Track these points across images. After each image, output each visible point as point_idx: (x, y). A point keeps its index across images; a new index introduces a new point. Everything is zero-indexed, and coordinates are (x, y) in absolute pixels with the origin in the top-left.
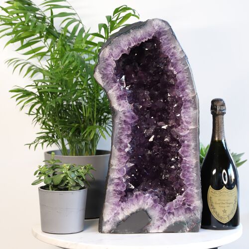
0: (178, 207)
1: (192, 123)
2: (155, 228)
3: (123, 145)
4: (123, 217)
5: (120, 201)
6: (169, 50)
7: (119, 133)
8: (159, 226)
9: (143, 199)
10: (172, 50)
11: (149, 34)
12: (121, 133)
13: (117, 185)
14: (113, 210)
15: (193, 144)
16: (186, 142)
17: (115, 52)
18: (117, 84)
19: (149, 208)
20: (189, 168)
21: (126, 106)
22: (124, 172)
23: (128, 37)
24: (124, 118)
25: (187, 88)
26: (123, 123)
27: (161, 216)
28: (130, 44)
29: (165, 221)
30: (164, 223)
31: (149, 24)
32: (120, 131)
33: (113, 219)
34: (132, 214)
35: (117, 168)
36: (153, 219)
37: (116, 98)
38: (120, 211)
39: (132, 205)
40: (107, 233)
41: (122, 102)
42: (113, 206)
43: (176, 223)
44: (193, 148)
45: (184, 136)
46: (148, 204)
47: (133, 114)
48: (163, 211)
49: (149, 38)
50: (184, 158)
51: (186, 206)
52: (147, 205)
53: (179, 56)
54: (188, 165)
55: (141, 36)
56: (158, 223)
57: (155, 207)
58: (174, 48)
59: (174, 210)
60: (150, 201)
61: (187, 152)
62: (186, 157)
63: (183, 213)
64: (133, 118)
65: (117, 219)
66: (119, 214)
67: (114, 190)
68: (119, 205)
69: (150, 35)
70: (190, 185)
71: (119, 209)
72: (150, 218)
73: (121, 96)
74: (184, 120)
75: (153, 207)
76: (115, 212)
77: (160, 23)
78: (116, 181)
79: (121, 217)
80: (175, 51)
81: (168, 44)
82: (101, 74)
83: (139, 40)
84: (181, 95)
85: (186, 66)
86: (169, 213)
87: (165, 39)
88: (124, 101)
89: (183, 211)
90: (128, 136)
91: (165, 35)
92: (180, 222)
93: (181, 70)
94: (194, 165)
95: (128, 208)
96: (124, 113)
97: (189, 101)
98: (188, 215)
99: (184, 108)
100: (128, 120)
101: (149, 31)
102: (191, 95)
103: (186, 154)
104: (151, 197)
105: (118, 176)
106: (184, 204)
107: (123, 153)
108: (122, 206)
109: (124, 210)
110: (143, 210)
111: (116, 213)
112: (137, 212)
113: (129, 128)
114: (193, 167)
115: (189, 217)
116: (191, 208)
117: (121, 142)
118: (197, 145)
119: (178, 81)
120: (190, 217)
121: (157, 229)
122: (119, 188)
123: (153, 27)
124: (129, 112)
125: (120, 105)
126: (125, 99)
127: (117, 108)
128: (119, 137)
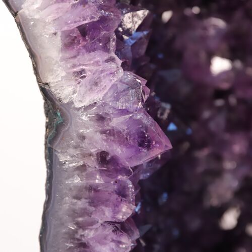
7: (74, 214)
12: (85, 212)
21: (108, 83)
24: (98, 143)
26: (92, 163)
32: (81, 204)
37: (58, 41)
47: (148, 121)
64: (144, 142)
73: (83, 31)
88: (99, 56)
96: (101, 118)
100: (118, 151)
113: (122, 193)
124: (124, 112)
125: (81, 74)
126: (106, 49)
127: (66, 91)
128: (72, 236)
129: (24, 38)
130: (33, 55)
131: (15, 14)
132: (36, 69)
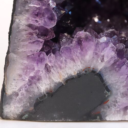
2: (118, 112)
4: (48, 87)
5: (42, 50)
9: (93, 47)
13: (37, 14)
14: (27, 69)
19: (105, 68)
33: (27, 91)
34: (70, 80)
36: (114, 92)
38: (42, 73)
39: (68, 60)
40: (15, 119)
42: (26, 62)
46: (106, 59)
52: (102, 60)
56: (124, 101)
57: (120, 66)
65: (36, 90)
66: (39, 79)
67: (30, 26)
68: (41, 60)
71: (41, 68)
72: (108, 90)
76: (32, 74)
95: (61, 68)
104: (111, 45)
108: (47, 62)
109: (52, 70)
110: (94, 72)
111: (32, 78)
112: (79, 76)
121: (122, 112)
122: (40, 22)
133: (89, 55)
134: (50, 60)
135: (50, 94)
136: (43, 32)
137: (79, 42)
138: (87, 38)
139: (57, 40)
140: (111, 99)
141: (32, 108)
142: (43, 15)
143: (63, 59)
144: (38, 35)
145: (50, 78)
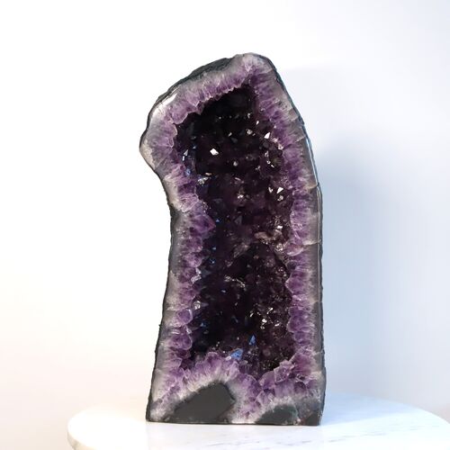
0: (282, 380)
1: (309, 236)
2: (242, 417)
3: (187, 270)
4: (185, 395)
5: (181, 367)
6: (271, 107)
7: (181, 250)
8: (248, 413)
9: (221, 364)
10: (276, 109)
11: (235, 79)
12: (185, 249)
13: (177, 339)
14: (169, 381)
15: (310, 272)
16: (298, 268)
17: (176, 109)
18: (179, 166)
19: (230, 381)
20: (301, 313)
21: (193, 204)
22: (189, 318)
23: (200, 84)
24: (190, 225)
25: (301, 175)
26: (188, 232)
27: (253, 396)
28: (202, 97)
29: (259, 404)
30: (257, 408)
31: (235, 62)
32: (184, 246)
33: (169, 398)
34: (202, 390)
35: (176, 310)
36: (238, 400)
37: (177, 189)
38: (181, 384)
39: (201, 375)
40: (159, 421)
41: (187, 196)
42: (168, 376)
43: (278, 409)
44: (311, 280)
45: (295, 258)
46: (231, 374)
47: (207, 217)
48: (256, 388)
49: (236, 87)
50: (295, 296)
51: (297, 380)
52: (228, 375)
53: (288, 117)
54: (300, 309)
55: (222, 82)
56: (247, 408)
57: (242, 379)
58: (280, 104)
59: (274, 386)
60: (233, 370)
61: (299, 285)
62: (298, 293)
63: (290, 392)
64: (206, 224)
65: (176, 398)
66: (178, 389)
67: (171, 348)
68: (179, 375)
69: (237, 82)
70: (303, 343)
71: (179, 381)
72: (233, 399)
73: (185, 186)
74: (295, 230)
75: (239, 379)
76: (173, 386)
77: (256, 61)
78: (175, 332)
79: (182, 395)
80: (281, 109)
81: (269, 97)
82: (152, 147)
83: (219, 90)
84: (291, 187)
85: (299, 136)
86: (267, 391)
87: (264, 89)
88: (191, 195)
89: (291, 387)
90: (198, 255)
91: (263, 81)
92: (285, 406)
93: (291, 142)
94: (311, 308)
95: (195, 380)
96: (191, 216)
97: (305, 197)
98: (300, 396)
99: (296, 209)
100: (197, 227)
101: (235, 75)
102: (308, 187)
103: (298, 289)
104: (235, 362)
105: (179, 324)
106: (292, 376)
107: (187, 285)
108: (184, 375)
109: (189, 382)
110: (221, 383)
111: (173, 388)
112: (210, 387)
113: (198, 242)
114: (309, 312)
115: (300, 398)
116: (306, 383)
117: (185, 265)
118: (317, 273)
119: (286, 162)
120: (303, 399)
121: (245, 417)
122: (180, 345)
123: (244, 67)
124: (199, 214)
125: (184, 201)
126: (193, 192)
127: (179, 206)
128: (180, 257)
129: (165, 190)
130: (167, 194)
131: (161, 180)
132: (168, 199)
133: (217, 371)
134: (187, 374)
135: (187, 401)
136: (181, 353)
137: (210, 360)
138: (216, 357)
139: (192, 358)
140: (236, 406)
141: (172, 412)
142: (182, 340)
143: (197, 373)
144: (178, 355)
145: (187, 388)
